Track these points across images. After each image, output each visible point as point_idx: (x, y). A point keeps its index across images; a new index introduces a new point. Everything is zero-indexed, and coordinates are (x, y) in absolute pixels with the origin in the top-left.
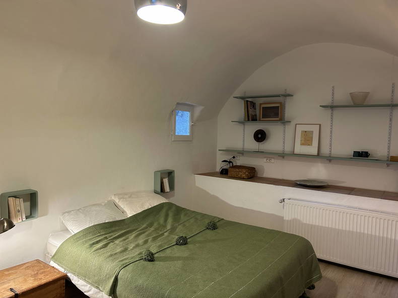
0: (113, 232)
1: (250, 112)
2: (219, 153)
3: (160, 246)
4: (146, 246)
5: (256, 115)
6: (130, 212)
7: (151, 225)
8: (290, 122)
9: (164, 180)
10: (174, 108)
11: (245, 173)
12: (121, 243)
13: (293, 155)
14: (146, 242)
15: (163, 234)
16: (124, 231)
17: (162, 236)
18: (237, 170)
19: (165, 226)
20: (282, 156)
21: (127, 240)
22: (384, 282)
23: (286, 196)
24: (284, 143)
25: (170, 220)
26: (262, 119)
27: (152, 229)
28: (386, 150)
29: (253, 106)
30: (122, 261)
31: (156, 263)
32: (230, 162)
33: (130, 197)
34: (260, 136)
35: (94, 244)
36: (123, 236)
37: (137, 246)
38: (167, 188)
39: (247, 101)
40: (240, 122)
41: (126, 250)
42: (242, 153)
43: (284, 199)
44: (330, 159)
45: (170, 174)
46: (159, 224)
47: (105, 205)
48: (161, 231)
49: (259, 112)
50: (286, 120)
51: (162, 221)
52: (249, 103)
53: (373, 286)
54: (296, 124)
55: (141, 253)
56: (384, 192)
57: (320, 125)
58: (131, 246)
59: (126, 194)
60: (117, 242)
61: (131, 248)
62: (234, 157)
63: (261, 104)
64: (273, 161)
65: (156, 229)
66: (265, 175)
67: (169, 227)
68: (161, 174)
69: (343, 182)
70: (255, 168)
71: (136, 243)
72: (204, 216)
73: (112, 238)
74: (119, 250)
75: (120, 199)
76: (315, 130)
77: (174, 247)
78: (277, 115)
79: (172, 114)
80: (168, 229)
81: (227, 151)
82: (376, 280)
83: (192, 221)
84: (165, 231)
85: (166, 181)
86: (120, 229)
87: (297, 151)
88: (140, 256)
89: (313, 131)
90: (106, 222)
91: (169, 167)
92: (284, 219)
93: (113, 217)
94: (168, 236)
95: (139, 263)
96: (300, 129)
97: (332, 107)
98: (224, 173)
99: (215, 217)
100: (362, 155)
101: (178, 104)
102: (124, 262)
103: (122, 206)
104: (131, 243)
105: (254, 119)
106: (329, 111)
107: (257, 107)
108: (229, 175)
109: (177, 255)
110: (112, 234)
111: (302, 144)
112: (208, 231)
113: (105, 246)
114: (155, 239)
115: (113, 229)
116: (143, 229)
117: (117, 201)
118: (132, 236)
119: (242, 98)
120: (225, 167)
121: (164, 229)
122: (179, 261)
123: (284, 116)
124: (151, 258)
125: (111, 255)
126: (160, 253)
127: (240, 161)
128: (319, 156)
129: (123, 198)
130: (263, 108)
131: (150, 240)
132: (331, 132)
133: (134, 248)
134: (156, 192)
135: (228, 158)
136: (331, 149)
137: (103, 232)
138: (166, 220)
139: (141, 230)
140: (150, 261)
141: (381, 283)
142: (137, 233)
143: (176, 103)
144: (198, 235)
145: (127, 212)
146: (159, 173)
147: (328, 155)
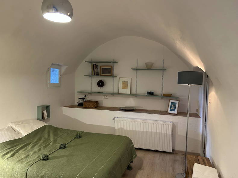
0: (15, 146)
1: (95, 70)
2: (76, 94)
3: (49, 151)
4: (41, 152)
5: (98, 72)
6: (24, 133)
7: (40, 139)
8: (116, 76)
9: (44, 111)
10: (50, 66)
11: (93, 105)
12: (24, 152)
13: (118, 94)
14: (40, 150)
15: (49, 144)
16: (23, 145)
17: (49, 145)
18: (89, 103)
19: (49, 139)
20: (113, 94)
21: (26, 150)
22: (163, 154)
23: (116, 116)
24: (113, 87)
25: (52, 135)
26: (101, 75)
27: (41, 142)
28: (161, 91)
29: (97, 67)
30: (28, 163)
31: (50, 161)
32: (83, 99)
33: (22, 123)
34: (101, 84)
35: (4, 155)
36: (23, 148)
37: (35, 152)
38: (46, 117)
39: (93, 64)
40: (89, 76)
41: (28, 156)
42: (91, 93)
43: (115, 118)
44: (136, 96)
45: (47, 108)
46: (45, 138)
47: (6, 130)
48: (47, 142)
49: (99, 70)
50: (114, 75)
51: (46, 136)
52: (94, 66)
53: (158, 157)
54: (119, 78)
55: (38, 157)
56: (161, 111)
57: (131, 78)
58: (31, 153)
59: (19, 122)
60: (20, 152)
61: (31, 154)
62: (86, 96)
63: (101, 66)
64: (108, 97)
65: (44, 142)
66: (103, 106)
67: (52, 139)
68: (42, 107)
69: (142, 107)
70: (98, 102)
71: (34, 151)
72: (72, 131)
73: (16, 150)
74: (23, 157)
75: (16, 125)
76: (129, 80)
77: (59, 150)
78: (109, 72)
79: (48, 70)
80: (51, 141)
81: (81, 92)
82: (159, 154)
83: (66, 134)
84: (50, 142)
85: (45, 112)
86: (19, 144)
87: (120, 92)
88: (39, 158)
89: (128, 82)
90: (9, 140)
91: (46, 103)
92: (115, 128)
93: (13, 137)
94: (53, 145)
95: (40, 162)
96: (121, 80)
97: (137, 69)
98: (80, 105)
99: (79, 131)
100: (151, 93)
101: (52, 64)
102: (29, 163)
103: (18, 130)
104: (30, 151)
105: (97, 74)
106: (135, 71)
107: (99, 67)
108: (84, 107)
109: (62, 154)
110: (15, 148)
111: (123, 88)
112: (77, 139)
113: (13, 155)
114: (45, 147)
115: (15, 144)
116: (35, 142)
117: (14, 127)
118: (29, 147)
119: (90, 62)
120: (80, 102)
121: (49, 141)
122: (64, 158)
123: (113, 73)
124: (46, 158)
125: (19, 160)
126: (51, 155)
127: (89, 98)
128: (131, 95)
129: (18, 124)
130: (102, 68)
131: (42, 148)
132: (136, 82)
133: (33, 154)
134: (38, 119)
135: (82, 96)
136: (136, 91)
137: (8, 146)
138: (49, 136)
139: (34, 143)
140: (46, 160)
141: (161, 155)
142: (32, 145)
143: (51, 64)
144: (71, 142)
145: (22, 133)
146: (41, 107)
147: (135, 94)
